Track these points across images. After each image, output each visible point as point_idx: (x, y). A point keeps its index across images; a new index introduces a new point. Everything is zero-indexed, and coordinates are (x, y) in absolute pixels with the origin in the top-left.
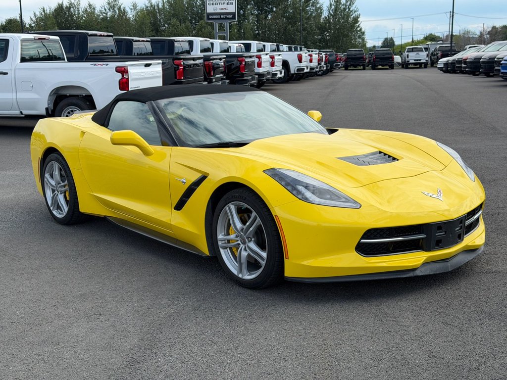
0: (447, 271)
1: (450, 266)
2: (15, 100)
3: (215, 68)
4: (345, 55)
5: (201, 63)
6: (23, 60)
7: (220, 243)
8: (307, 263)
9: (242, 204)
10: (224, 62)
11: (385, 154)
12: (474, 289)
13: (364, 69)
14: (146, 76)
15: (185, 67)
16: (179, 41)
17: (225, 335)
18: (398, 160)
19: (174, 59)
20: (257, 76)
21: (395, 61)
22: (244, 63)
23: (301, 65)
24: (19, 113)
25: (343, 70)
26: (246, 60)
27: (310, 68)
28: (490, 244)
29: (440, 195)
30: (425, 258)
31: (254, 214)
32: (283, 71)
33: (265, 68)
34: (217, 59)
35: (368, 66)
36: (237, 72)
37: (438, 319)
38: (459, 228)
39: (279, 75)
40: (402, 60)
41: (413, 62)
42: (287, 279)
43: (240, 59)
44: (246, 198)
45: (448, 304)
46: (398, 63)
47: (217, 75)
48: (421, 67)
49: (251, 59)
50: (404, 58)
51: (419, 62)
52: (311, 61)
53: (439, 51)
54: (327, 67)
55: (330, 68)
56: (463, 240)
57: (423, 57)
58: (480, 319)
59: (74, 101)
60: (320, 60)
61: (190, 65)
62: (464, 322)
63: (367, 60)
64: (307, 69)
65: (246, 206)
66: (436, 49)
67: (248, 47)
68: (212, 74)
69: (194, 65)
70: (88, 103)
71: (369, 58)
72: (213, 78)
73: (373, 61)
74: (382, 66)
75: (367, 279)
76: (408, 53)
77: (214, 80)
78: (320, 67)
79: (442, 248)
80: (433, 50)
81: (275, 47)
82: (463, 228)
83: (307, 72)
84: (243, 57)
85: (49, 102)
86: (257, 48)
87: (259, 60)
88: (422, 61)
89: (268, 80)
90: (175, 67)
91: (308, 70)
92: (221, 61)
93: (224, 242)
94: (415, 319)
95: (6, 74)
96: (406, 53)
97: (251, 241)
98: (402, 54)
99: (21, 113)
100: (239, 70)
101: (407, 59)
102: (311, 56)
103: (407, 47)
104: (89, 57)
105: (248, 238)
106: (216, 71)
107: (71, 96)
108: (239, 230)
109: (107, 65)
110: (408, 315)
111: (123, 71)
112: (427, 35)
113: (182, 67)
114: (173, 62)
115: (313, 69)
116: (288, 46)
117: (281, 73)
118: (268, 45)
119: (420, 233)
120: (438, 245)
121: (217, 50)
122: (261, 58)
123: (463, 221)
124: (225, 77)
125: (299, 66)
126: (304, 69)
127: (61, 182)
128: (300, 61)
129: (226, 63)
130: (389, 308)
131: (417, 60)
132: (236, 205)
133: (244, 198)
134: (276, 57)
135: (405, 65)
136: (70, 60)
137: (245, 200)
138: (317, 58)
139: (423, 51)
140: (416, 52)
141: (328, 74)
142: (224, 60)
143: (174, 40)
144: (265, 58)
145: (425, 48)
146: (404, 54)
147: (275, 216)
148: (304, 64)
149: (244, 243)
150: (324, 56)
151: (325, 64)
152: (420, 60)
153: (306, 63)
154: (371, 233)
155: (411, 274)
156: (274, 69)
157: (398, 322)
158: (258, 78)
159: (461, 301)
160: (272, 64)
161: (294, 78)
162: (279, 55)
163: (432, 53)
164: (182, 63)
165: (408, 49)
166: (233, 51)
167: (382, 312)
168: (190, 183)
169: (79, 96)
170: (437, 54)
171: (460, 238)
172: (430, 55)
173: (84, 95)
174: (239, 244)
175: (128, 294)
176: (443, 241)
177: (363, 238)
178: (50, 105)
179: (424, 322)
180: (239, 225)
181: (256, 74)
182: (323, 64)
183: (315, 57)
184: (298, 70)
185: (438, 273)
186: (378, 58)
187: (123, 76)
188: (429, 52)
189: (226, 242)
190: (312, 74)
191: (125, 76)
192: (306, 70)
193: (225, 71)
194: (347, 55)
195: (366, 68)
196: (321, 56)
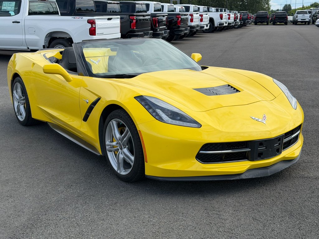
0: (267, 175)
1: (269, 172)
2: (24, 40)
3: (160, 22)
4: (255, 15)
5: (149, 19)
6: (30, 14)
7: (107, 147)
8: (161, 166)
9: (120, 120)
10: (167, 18)
11: (232, 87)
12: (286, 190)
13: (268, 24)
14: (108, 26)
15: (137, 20)
16: (139, 4)
17: (89, 219)
18: (240, 92)
19: (130, 16)
20: (189, 28)
21: (288, 20)
22: (180, 19)
23: (222, 21)
24: (27, 48)
25: (253, 25)
26: (182, 17)
27: (228, 23)
28: (310, 155)
29: (264, 120)
30: (249, 166)
31: (127, 128)
32: (209, 25)
33: (196, 22)
34: (161, 16)
35: (270, 23)
36: (175, 25)
37: (250, 215)
38: (278, 144)
39: (205, 28)
40: (293, 19)
41: (300, 20)
42: (147, 176)
43: (177, 16)
44: (122, 117)
45: (262, 202)
46: (291, 21)
47: (160, 26)
48: (305, 24)
49: (185, 17)
50: (294, 18)
51: (304, 20)
52: (229, 19)
53: (318, 14)
54: (241, 22)
55: (244, 23)
56: (281, 153)
57: (307, 17)
58: (282, 217)
59: (61, 41)
60: (236, 18)
61: (140, 20)
62: (269, 219)
63: (270, 19)
64: (226, 23)
65: (122, 122)
66: (316, 12)
67: (187, 9)
68: (157, 26)
69: (143, 19)
70: (70, 43)
71: (272, 17)
72: (158, 29)
73: (274, 19)
74: (280, 23)
75: (204, 180)
76: (297, 15)
77: (158, 30)
78: (236, 23)
79: (263, 159)
80: (314, 13)
81: (206, 9)
82: (281, 144)
83: (226, 26)
84: (180, 15)
85: (45, 41)
86: (193, 9)
87: (192, 17)
88: (306, 20)
89: (197, 30)
90: (130, 21)
91: (227, 25)
92: (164, 18)
93: (110, 147)
94: (233, 214)
95: (19, 22)
96: (296, 15)
97: (125, 147)
98: (293, 15)
99: (28, 48)
100: (177, 24)
101: (296, 19)
102: (229, 15)
103: (297, 11)
104: (76, 13)
105: (124, 145)
106: (160, 24)
107: (60, 38)
108: (118, 139)
109: (82, 18)
110: (230, 209)
111: (92, 22)
112: (313, 3)
113: (135, 21)
114: (129, 18)
115: (231, 24)
116: (215, 8)
117: (207, 26)
118: (202, 8)
119: (246, 147)
120: (260, 157)
121: (166, 10)
122: (193, 16)
123: (281, 140)
124: (166, 28)
125: (221, 21)
126: (223, 24)
127: (22, 97)
128: (221, 18)
129: (168, 19)
130: (218, 203)
131: (303, 19)
132: (117, 121)
133: (121, 117)
134: (204, 16)
135: (295, 22)
136: (62, 14)
137: (121, 118)
138: (234, 17)
139: (307, 13)
140: (303, 14)
141: (242, 27)
142: (167, 17)
143: (136, 3)
144: (196, 16)
145: (309, 12)
146: (294, 15)
147: (139, 131)
148: (224, 21)
149: (121, 149)
150: (239, 16)
151: (239, 21)
152: (305, 19)
153: (225, 20)
154: (208, 146)
155: (238, 178)
156: (202, 23)
157: (220, 215)
158: (190, 29)
159: (273, 200)
160: (201, 20)
161: (217, 30)
162: (206, 14)
163: (313, 15)
164: (135, 18)
165: (298, 12)
166: (177, 11)
167: (212, 206)
168: (91, 103)
169: (65, 38)
170: (317, 15)
171: (278, 151)
172: (312, 16)
173: (68, 37)
174: (118, 149)
175: (38, 181)
176: (263, 154)
177: (201, 149)
178: (46, 44)
179: (239, 217)
180: (118, 135)
181: (188, 27)
182: (238, 20)
183: (232, 16)
184: (220, 24)
185: (259, 177)
186: (277, 18)
187: (92, 26)
188: (311, 15)
189: (112, 147)
190: (230, 27)
191: (93, 26)
192: (225, 25)
193: (167, 24)
194: (257, 15)
195: (269, 24)
196: (237, 15)
